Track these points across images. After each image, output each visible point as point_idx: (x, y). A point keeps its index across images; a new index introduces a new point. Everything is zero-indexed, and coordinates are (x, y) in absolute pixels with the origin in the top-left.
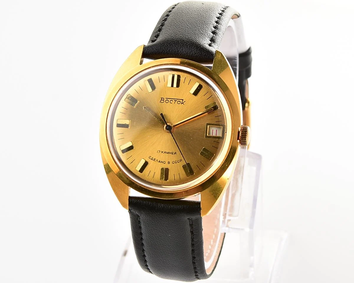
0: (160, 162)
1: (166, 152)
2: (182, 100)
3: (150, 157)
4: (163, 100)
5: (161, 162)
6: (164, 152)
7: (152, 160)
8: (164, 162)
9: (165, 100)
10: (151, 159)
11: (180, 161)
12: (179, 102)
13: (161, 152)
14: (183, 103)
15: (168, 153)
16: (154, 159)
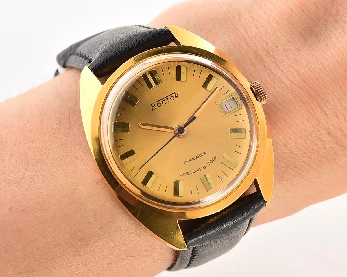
0: (194, 172)
1: (194, 158)
2: (174, 94)
3: (181, 174)
4: (154, 106)
5: (196, 171)
6: (192, 160)
7: (185, 175)
8: (200, 170)
9: (156, 105)
10: (183, 175)
11: (215, 158)
12: (172, 98)
13: (188, 161)
14: (177, 96)
15: (197, 157)
16: (187, 174)
